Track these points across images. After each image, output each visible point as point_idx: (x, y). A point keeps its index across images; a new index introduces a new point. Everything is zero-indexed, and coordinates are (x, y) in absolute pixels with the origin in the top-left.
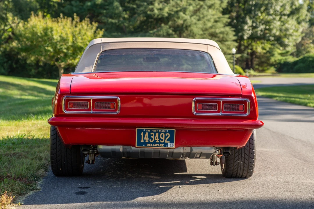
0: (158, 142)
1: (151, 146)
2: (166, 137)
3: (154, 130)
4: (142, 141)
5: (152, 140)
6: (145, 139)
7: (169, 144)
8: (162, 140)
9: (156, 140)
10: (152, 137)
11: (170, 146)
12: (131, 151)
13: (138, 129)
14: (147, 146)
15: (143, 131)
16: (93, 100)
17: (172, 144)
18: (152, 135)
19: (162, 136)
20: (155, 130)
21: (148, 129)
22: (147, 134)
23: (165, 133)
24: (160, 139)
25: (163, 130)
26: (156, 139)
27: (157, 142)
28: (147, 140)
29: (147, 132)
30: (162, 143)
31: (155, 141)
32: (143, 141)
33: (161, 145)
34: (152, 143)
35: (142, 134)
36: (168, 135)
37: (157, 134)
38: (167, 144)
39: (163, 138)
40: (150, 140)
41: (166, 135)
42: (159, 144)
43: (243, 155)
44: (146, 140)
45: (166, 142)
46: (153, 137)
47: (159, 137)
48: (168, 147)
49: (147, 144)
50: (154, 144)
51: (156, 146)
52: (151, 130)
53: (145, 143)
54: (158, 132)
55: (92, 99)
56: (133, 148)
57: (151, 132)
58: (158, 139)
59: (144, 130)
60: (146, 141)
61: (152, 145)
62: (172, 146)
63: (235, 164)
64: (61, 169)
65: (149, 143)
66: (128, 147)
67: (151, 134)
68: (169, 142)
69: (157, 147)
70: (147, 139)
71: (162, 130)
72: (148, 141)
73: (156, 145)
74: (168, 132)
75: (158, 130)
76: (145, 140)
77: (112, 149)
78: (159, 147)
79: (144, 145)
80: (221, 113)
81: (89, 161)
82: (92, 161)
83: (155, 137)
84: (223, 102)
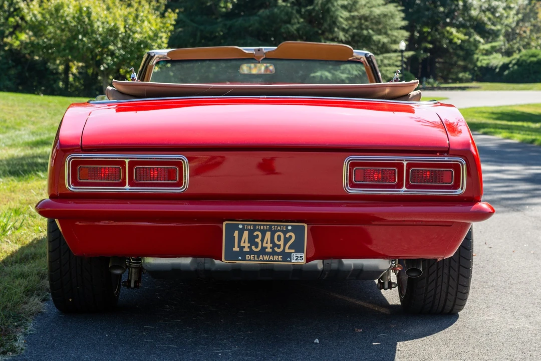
0: (271, 250)
1: (256, 259)
2: (287, 240)
3: (261, 225)
4: (236, 249)
5: (257, 247)
6: (242, 244)
7: (294, 256)
8: (279, 247)
9: (267, 248)
10: (256, 240)
11: (296, 260)
12: (213, 269)
13: (226, 224)
14: (247, 259)
15: (237, 228)
16: (129, 162)
17: (299, 255)
18: (257, 236)
19: (279, 239)
20: (264, 225)
21: (249, 225)
22: (246, 234)
23: (285, 233)
24: (274, 245)
25: (280, 226)
26: (265, 245)
27: (267, 250)
28: (246, 247)
29: (246, 230)
30: (278, 254)
31: (263, 249)
32: (238, 249)
33: (276, 257)
34: (258, 254)
35: (236, 234)
36: (291, 237)
37: (268, 234)
38: (289, 255)
39: (281, 243)
40: (253, 247)
41: (287, 236)
42: (271, 256)
43: (446, 271)
44: (244, 247)
45: (287, 250)
46: (258, 240)
47: (272, 241)
48: (290, 261)
49: (247, 256)
50: (261, 256)
51: (266, 261)
52: (255, 226)
53: (242, 254)
54: (270, 230)
55: (127, 161)
56: (217, 262)
57: (255, 230)
58: (269, 245)
59: (241, 226)
60: (244, 250)
61: (258, 257)
62: (299, 259)
63: (430, 288)
64: (71, 300)
65: (251, 252)
66: (208, 260)
67: (255, 234)
68: (293, 251)
69: (268, 261)
70: (247, 245)
71: (278, 226)
72: (248, 250)
73: (266, 258)
74: (290, 231)
75: (271, 226)
76: (241, 248)
77: (173, 265)
78: (271, 261)
79: (240, 258)
80: (404, 189)
81: (129, 281)
82: (136, 282)
83: (262, 241)
84: (409, 166)
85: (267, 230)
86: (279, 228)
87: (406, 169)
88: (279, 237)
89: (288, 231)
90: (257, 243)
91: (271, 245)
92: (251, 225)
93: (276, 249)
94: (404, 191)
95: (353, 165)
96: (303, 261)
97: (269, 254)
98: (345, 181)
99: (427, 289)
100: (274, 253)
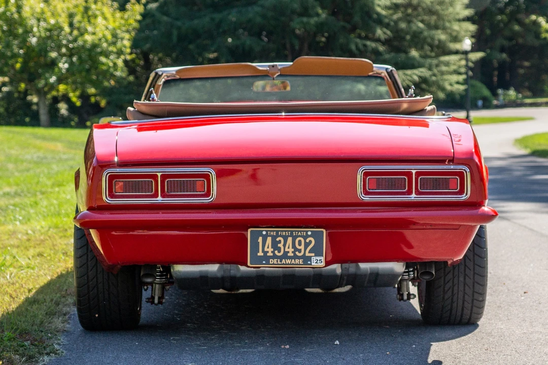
0: (292, 255)
1: (279, 263)
2: (307, 245)
3: (283, 231)
4: (260, 254)
5: (279, 252)
6: (266, 249)
7: (314, 259)
8: (300, 251)
9: (288, 252)
10: (279, 245)
11: (316, 263)
12: (238, 275)
13: (251, 231)
14: (271, 263)
15: (261, 235)
17: (319, 258)
18: (280, 242)
19: (300, 244)
20: (285, 231)
21: (272, 231)
22: (269, 240)
23: (305, 238)
24: (296, 250)
25: (301, 231)
26: (287, 250)
27: (289, 255)
28: (270, 252)
29: (270, 236)
30: (299, 258)
31: (286, 253)
32: (262, 254)
33: (297, 261)
34: (281, 258)
35: (260, 240)
36: (310, 242)
37: (290, 240)
38: (310, 258)
39: (302, 247)
40: (276, 252)
41: (308, 241)
42: (293, 260)
43: (461, 279)
44: (268, 252)
45: (307, 254)
46: (281, 245)
47: (294, 246)
48: (311, 264)
49: (271, 260)
50: (284, 260)
51: (288, 264)
52: (277, 232)
53: (266, 258)
54: (291, 235)
56: (243, 268)
57: (277, 236)
58: (291, 250)
59: (264, 233)
60: (268, 254)
61: (281, 261)
62: (318, 262)
63: (446, 297)
65: (275, 256)
66: (233, 266)
67: (278, 239)
68: (313, 254)
69: (291, 264)
70: (270, 250)
71: (298, 231)
72: (272, 254)
73: (288, 261)
74: (310, 236)
75: (292, 232)
76: (265, 253)
77: (201, 272)
78: (293, 264)
79: (264, 262)
80: (414, 195)
81: (153, 298)
82: (159, 298)
83: (284, 245)
84: (418, 174)
85: (288, 236)
86: (300, 234)
87: (415, 178)
88: (300, 242)
89: (308, 236)
90: (280, 248)
91: (293, 250)
92: (274, 231)
93: (297, 253)
94: (413, 197)
95: (366, 174)
96: (322, 264)
97: (291, 258)
98: (359, 189)
99: (443, 298)
100: (295, 257)
